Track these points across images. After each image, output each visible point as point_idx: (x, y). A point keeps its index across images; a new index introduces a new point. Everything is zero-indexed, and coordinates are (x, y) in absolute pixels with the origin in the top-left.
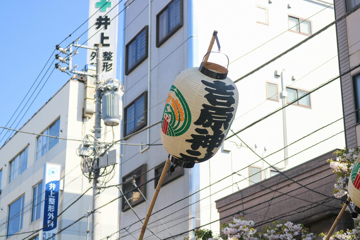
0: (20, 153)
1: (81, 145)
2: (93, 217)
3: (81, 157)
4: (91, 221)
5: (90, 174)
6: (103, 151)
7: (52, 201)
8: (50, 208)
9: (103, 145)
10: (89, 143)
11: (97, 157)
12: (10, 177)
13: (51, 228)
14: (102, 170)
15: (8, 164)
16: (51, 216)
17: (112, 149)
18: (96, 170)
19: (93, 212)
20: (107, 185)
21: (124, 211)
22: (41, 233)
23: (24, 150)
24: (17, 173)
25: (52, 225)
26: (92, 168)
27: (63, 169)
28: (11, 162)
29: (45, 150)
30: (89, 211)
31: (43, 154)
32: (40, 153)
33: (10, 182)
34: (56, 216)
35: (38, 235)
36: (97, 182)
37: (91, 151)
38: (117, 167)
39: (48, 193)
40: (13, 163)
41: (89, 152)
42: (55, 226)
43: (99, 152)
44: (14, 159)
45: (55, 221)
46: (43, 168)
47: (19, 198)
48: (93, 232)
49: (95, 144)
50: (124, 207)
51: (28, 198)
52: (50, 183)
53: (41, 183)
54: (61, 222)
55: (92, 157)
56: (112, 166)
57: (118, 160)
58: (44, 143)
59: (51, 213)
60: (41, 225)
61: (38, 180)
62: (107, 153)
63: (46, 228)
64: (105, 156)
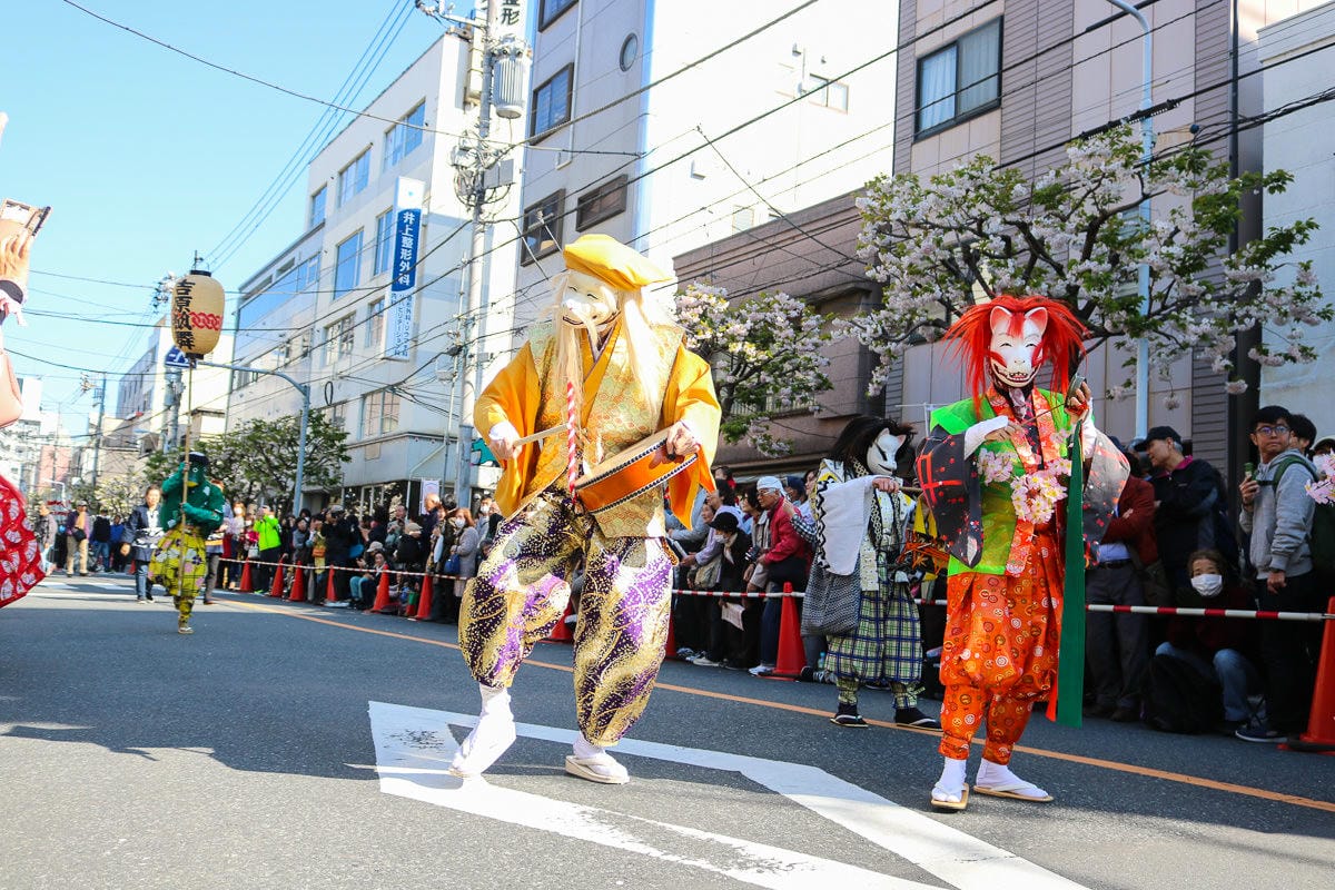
0: (358, 159)
1: (454, 148)
2: (471, 270)
3: (454, 168)
4: (467, 280)
5: (469, 197)
6: (492, 160)
7: (407, 242)
8: (405, 254)
9: (493, 151)
10: (468, 145)
11: (481, 169)
12: (340, 198)
13: (404, 287)
14: (489, 193)
15: (336, 175)
16: (405, 266)
17: (506, 158)
18: (479, 192)
19: (470, 262)
20: (495, 220)
21: (524, 266)
22: (388, 292)
23: (364, 153)
24: (351, 192)
25: (407, 282)
26: (473, 189)
27: (428, 188)
28: (341, 173)
29: (399, 155)
30: (465, 259)
31: (394, 163)
32: (390, 161)
33: (339, 206)
34: (413, 263)
35: (383, 298)
36: (481, 212)
37: (472, 159)
38: (516, 189)
39: (401, 226)
40: (345, 175)
41: (468, 161)
42: (412, 284)
43: (485, 161)
44: (346, 168)
45: (412, 273)
46: (394, 186)
47: (354, 235)
48: (469, 295)
49: (479, 148)
50: (525, 259)
51: (370, 235)
52: (405, 211)
53: (389, 212)
54: (422, 277)
55: (473, 169)
56: (505, 188)
57: (517, 178)
58: (398, 143)
59: (406, 261)
60: (388, 278)
61: (386, 206)
62: (499, 163)
63: (397, 287)
64: (494, 170)
